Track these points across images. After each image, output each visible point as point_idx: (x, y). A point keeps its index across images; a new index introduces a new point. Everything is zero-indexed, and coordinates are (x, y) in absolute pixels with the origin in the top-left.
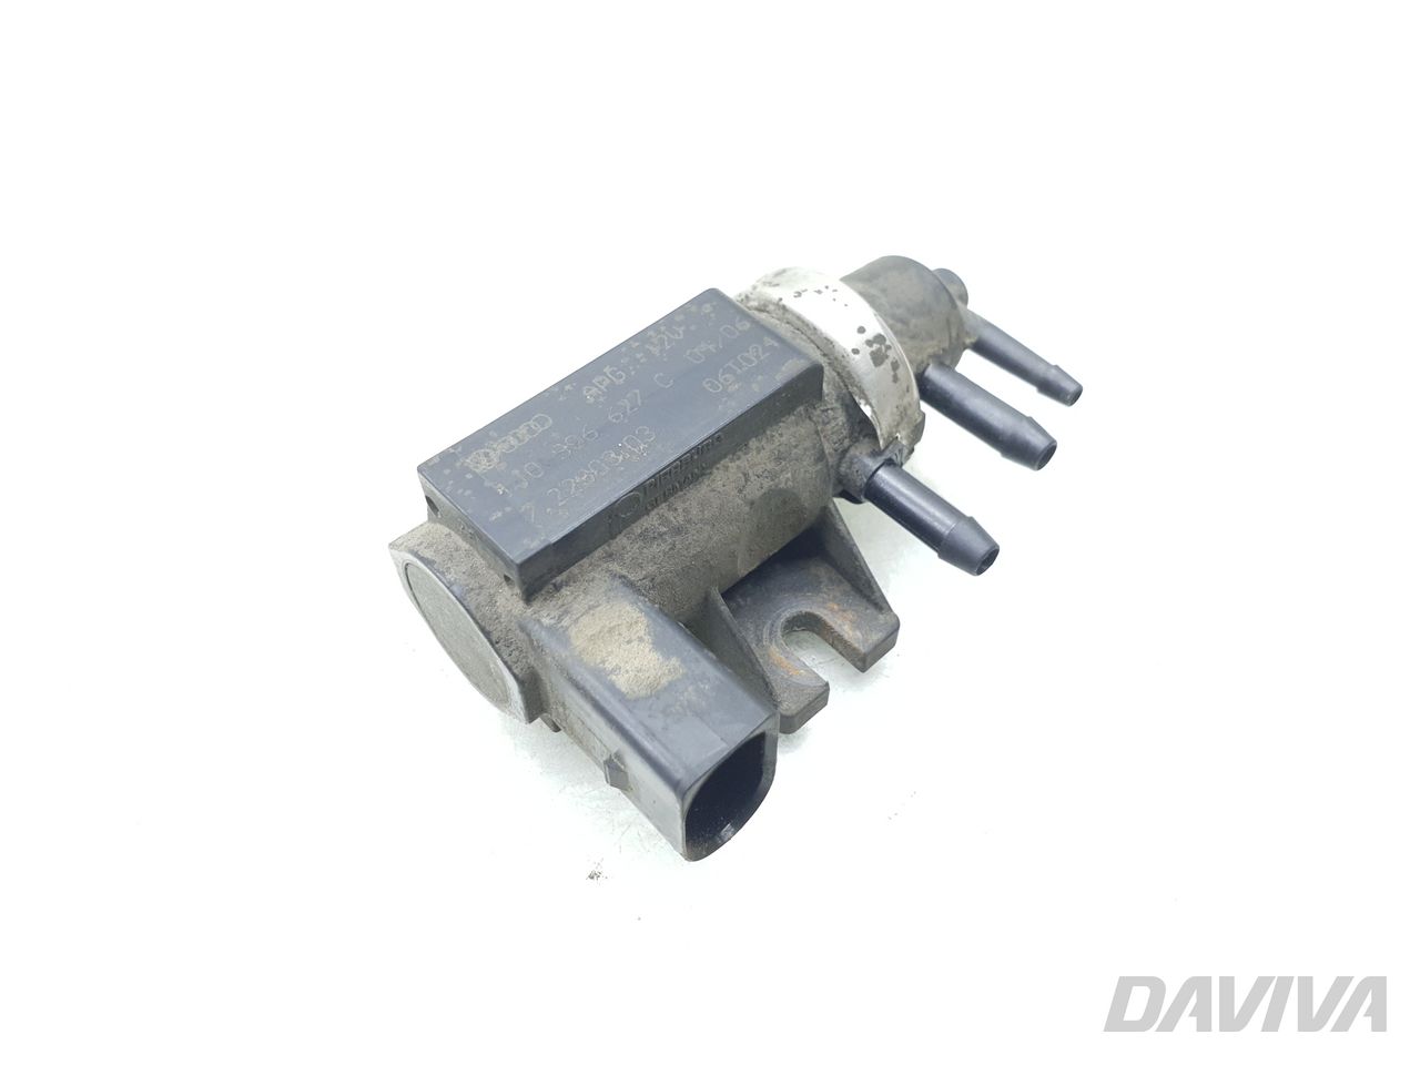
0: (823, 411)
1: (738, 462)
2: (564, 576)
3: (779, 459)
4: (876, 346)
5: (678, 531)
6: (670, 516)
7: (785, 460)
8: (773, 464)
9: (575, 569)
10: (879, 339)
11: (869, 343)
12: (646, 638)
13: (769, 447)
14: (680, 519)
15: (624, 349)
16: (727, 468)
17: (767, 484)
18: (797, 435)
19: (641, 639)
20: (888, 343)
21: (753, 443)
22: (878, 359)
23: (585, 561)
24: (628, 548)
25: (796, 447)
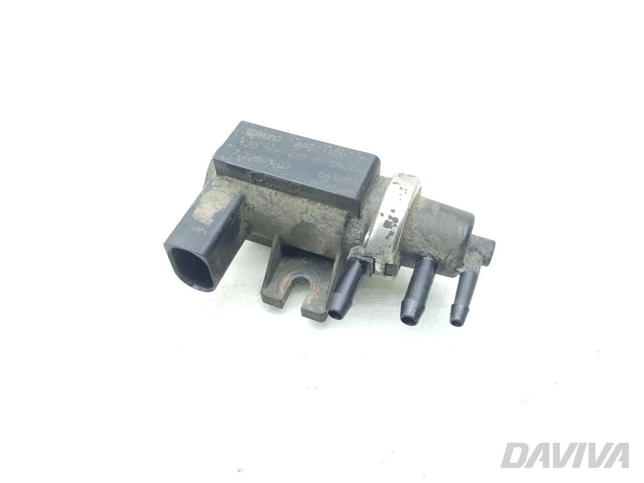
0: (356, 222)
1: (308, 204)
2: (231, 179)
3: (323, 218)
4: (391, 220)
5: (272, 203)
6: (274, 196)
7: (325, 220)
8: (320, 217)
9: (235, 180)
10: (396, 220)
11: (390, 217)
12: (218, 210)
13: (323, 211)
14: (276, 200)
15: (325, 145)
16: (303, 202)
17: (312, 221)
18: (336, 218)
19: (216, 209)
20: (397, 224)
21: (319, 204)
22: (387, 224)
23: (239, 181)
24: (254, 191)
25: (332, 221)
